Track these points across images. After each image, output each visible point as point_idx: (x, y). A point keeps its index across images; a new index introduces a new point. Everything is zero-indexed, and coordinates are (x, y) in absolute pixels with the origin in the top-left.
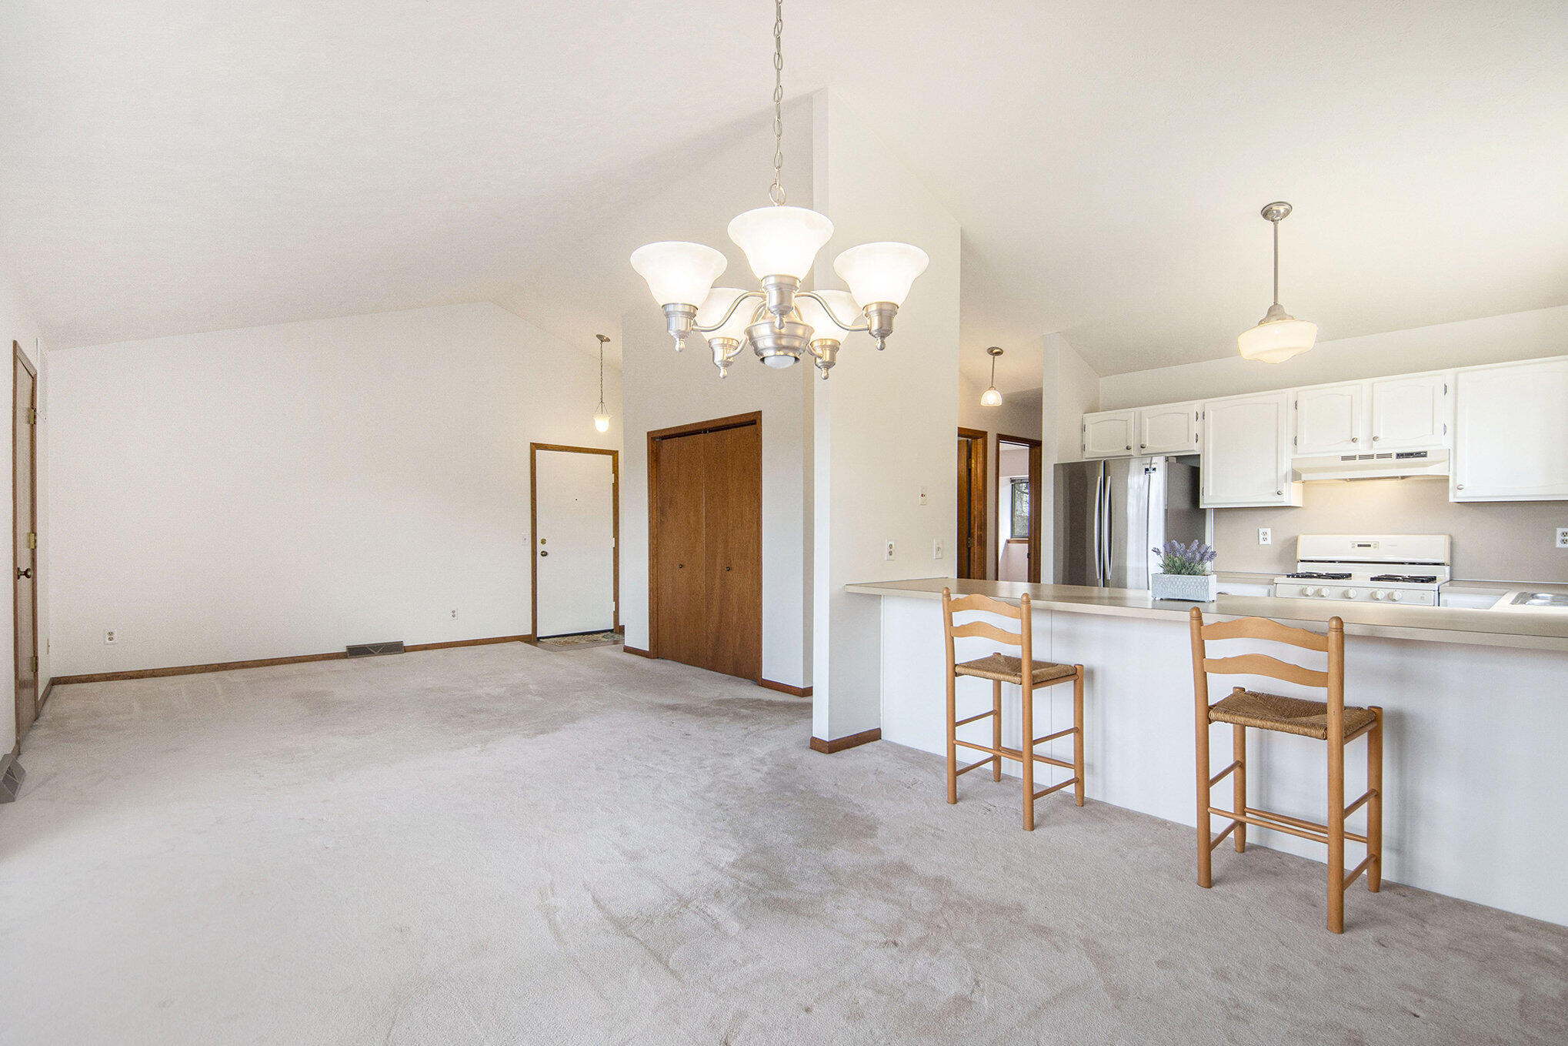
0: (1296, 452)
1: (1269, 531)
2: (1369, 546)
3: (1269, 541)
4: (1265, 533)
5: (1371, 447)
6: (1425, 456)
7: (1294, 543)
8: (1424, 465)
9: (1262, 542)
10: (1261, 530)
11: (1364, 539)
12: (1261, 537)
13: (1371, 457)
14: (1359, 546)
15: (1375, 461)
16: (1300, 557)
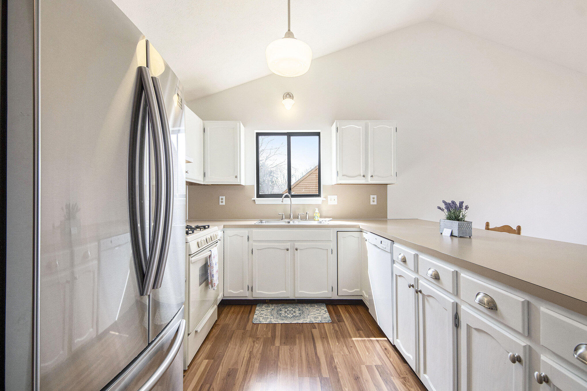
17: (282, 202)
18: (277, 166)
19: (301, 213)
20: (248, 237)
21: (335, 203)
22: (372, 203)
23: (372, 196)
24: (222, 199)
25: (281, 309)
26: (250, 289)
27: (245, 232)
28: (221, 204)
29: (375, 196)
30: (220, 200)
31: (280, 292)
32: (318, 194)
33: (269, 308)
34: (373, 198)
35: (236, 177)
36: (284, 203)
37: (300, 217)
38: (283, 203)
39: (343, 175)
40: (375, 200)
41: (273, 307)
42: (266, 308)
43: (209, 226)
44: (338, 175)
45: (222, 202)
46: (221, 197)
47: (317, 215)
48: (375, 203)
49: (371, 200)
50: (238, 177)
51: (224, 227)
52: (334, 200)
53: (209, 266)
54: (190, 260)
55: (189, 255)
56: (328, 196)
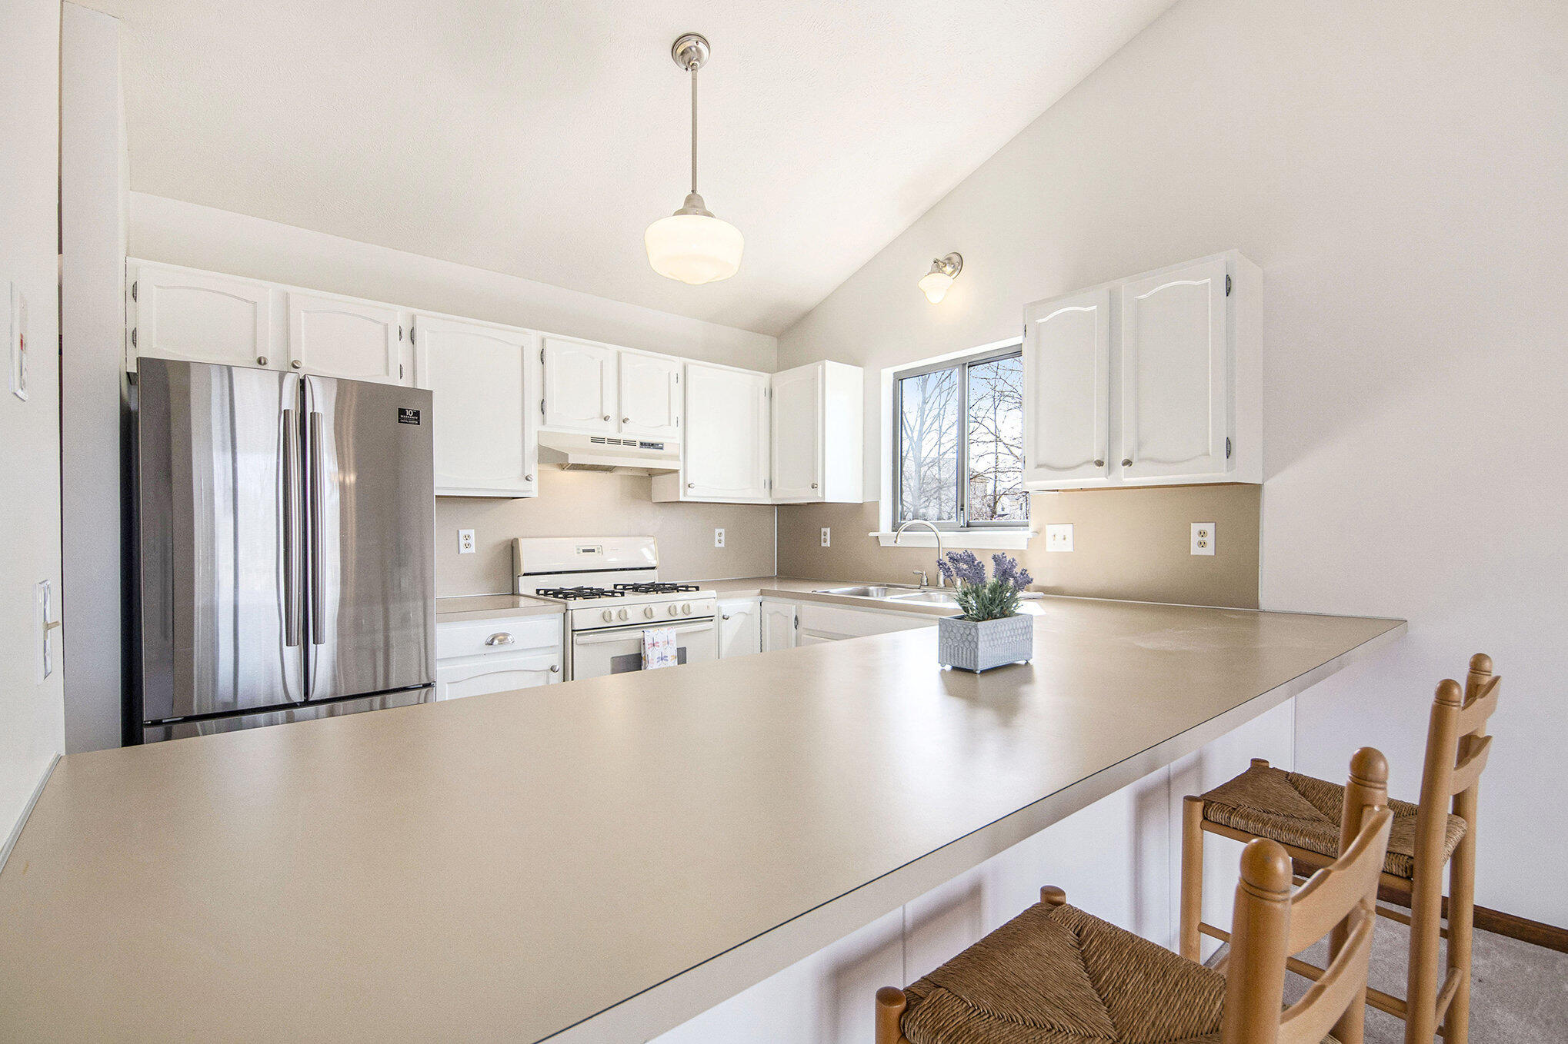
0: (544, 422)
1: (472, 532)
2: (593, 551)
3: (473, 549)
4: (467, 537)
5: (620, 430)
6: (662, 448)
7: (512, 549)
8: (659, 458)
9: (463, 550)
10: (463, 533)
11: (589, 543)
12: (462, 542)
13: (617, 442)
14: (584, 551)
15: (622, 447)
16: (524, 570)
17: (896, 542)
20: (796, 618)
21: (1068, 547)
22: (1195, 550)
23: (1195, 528)
24: (825, 534)
27: (795, 608)
28: (823, 544)
29: (1210, 528)
30: (823, 537)
34: (1202, 534)
35: (814, 486)
38: (895, 545)
39: (1039, 466)
40: (1210, 539)
43: (698, 588)
45: (826, 541)
46: (823, 530)
48: (1209, 550)
49: (1195, 538)
50: (820, 486)
51: (762, 593)
52: (1064, 539)
53: (645, 660)
54: (574, 639)
55: (573, 631)
56: (1048, 527)
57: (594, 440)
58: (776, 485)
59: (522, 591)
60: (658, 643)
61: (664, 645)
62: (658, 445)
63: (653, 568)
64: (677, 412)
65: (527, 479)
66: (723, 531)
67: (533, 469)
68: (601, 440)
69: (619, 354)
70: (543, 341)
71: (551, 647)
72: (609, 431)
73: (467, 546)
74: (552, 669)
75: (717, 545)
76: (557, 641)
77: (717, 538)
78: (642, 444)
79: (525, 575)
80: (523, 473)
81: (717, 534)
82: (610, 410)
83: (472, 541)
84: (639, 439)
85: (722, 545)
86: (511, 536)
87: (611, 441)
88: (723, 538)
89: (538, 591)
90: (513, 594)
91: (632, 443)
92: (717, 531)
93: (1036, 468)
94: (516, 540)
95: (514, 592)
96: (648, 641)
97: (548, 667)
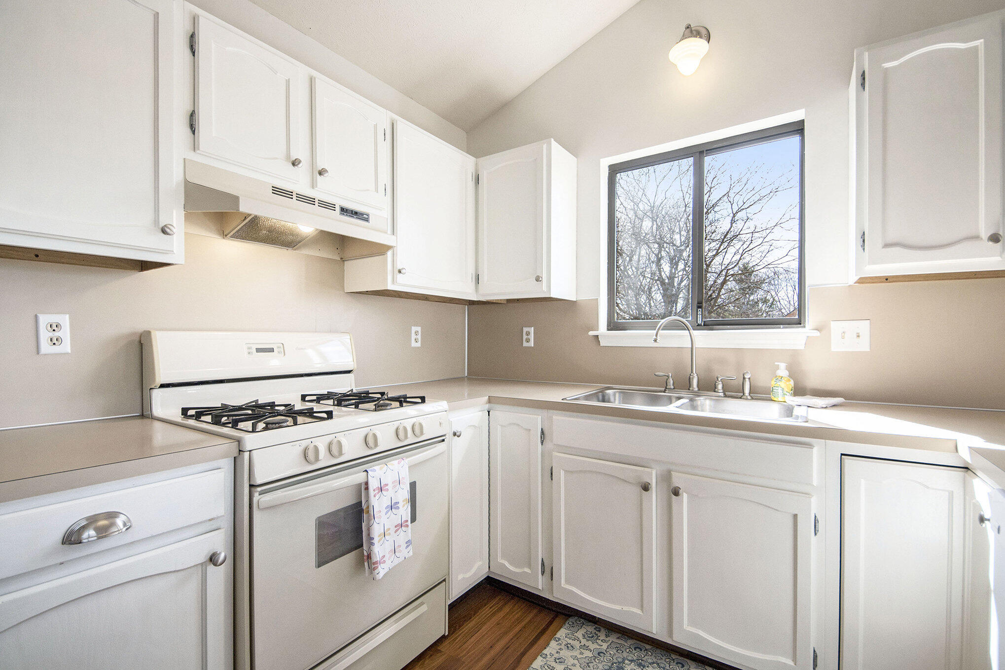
0: (195, 147)
1: (65, 320)
2: (272, 350)
3: (66, 347)
4: (54, 327)
5: (313, 185)
6: (367, 220)
9: (46, 347)
10: (44, 320)
11: (265, 340)
12: (45, 335)
13: (310, 201)
14: (258, 350)
15: (317, 209)
16: (161, 379)
17: (655, 341)
18: (769, 266)
19: (726, 373)
20: (543, 432)
21: (864, 345)
24: (528, 334)
25: (624, 659)
26: (548, 570)
27: (536, 420)
28: (525, 344)
30: (525, 337)
31: (625, 608)
32: (797, 317)
33: (592, 646)
35: (538, 279)
36: (661, 343)
37: (720, 387)
41: (605, 646)
42: (584, 641)
43: (423, 399)
44: (863, 246)
45: (528, 341)
46: (525, 330)
47: (782, 384)
50: (544, 280)
51: (490, 401)
52: (858, 336)
53: (368, 512)
54: (255, 500)
55: (251, 486)
56: (833, 324)
57: (277, 191)
58: (484, 279)
59: (157, 411)
60: (387, 485)
61: (395, 486)
62: (362, 214)
63: (349, 372)
64: (385, 178)
65: (164, 231)
66: (419, 329)
67: (176, 217)
68: (288, 194)
69: (312, 80)
70: (195, 20)
71: (210, 520)
72: (298, 181)
73: (54, 341)
74: (213, 559)
75: (414, 344)
76: (221, 508)
77: (413, 336)
78: (344, 210)
79: (162, 386)
80: (156, 220)
81: (413, 332)
82: (300, 152)
83: (65, 333)
84: (339, 202)
85: (419, 345)
86: (141, 327)
87: (302, 198)
88: (419, 337)
89: (185, 411)
90: (142, 416)
91: (330, 206)
92: (414, 329)
93: (883, 247)
94: (148, 334)
95: (145, 414)
96: (373, 485)
97: (203, 557)
